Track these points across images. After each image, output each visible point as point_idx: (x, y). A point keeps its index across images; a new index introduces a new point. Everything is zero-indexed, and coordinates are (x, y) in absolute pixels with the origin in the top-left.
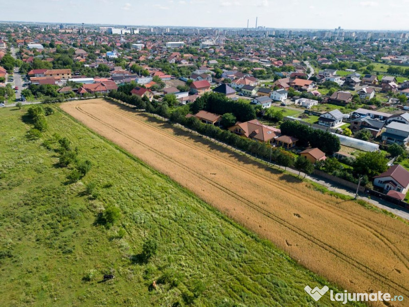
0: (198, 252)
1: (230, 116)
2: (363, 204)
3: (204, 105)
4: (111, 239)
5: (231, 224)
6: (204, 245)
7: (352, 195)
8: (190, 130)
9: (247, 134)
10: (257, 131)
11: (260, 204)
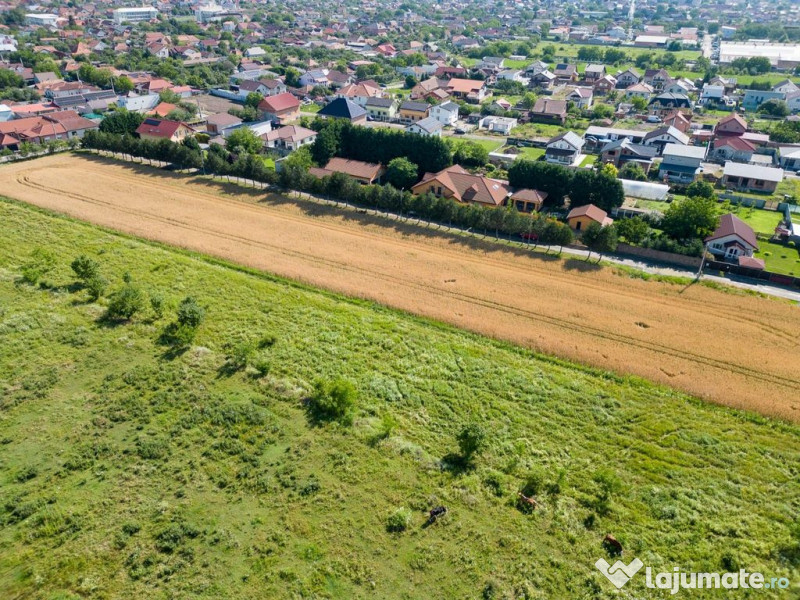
0: (542, 424)
1: (404, 164)
2: (714, 286)
3: (337, 147)
4: (372, 442)
5: (554, 363)
6: (545, 411)
7: (691, 276)
8: (333, 203)
9: (458, 196)
10: (475, 187)
11: (573, 319)
